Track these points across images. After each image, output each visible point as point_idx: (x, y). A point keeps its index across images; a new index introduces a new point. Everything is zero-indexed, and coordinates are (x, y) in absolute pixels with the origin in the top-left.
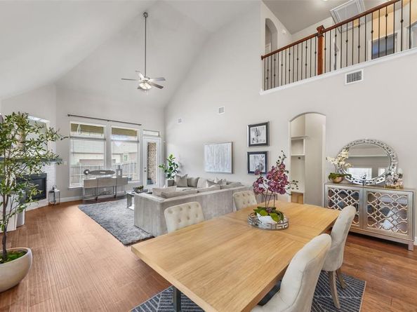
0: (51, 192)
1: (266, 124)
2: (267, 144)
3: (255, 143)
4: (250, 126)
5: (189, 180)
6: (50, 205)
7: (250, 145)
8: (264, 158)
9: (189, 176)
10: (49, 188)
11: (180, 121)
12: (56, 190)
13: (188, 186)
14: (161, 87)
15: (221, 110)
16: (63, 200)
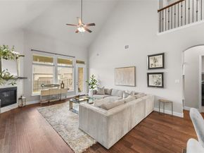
0: (20, 99)
1: (163, 54)
2: (163, 67)
3: (153, 67)
4: (149, 56)
5: (106, 90)
6: (19, 107)
7: (149, 69)
8: (161, 77)
9: (106, 88)
10: (18, 96)
11: (98, 55)
12: (23, 97)
13: (106, 94)
14: (90, 32)
15: (126, 47)
16: (28, 103)
